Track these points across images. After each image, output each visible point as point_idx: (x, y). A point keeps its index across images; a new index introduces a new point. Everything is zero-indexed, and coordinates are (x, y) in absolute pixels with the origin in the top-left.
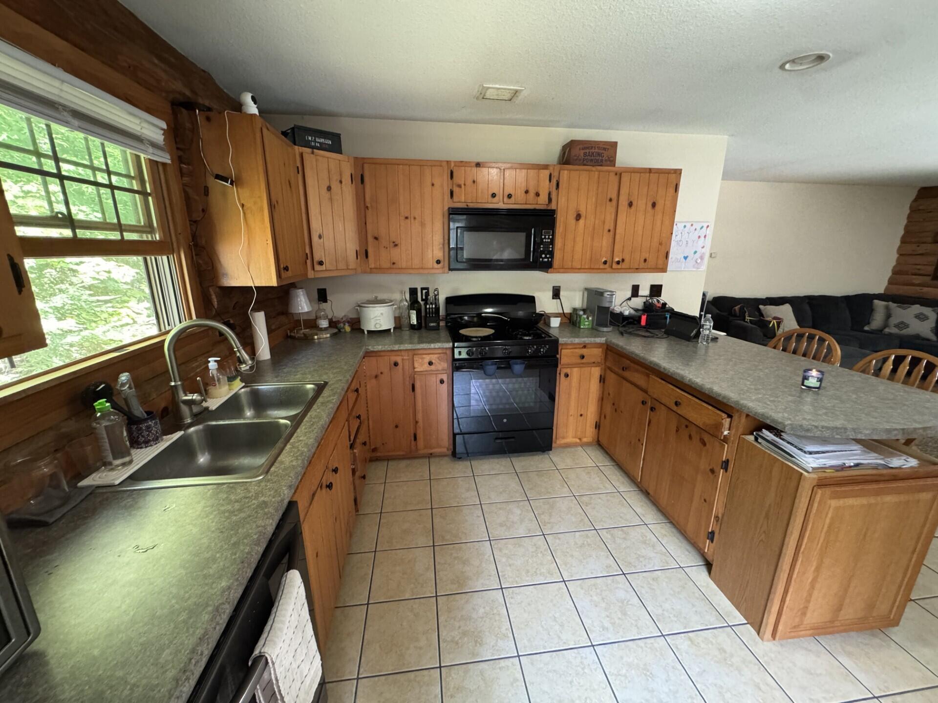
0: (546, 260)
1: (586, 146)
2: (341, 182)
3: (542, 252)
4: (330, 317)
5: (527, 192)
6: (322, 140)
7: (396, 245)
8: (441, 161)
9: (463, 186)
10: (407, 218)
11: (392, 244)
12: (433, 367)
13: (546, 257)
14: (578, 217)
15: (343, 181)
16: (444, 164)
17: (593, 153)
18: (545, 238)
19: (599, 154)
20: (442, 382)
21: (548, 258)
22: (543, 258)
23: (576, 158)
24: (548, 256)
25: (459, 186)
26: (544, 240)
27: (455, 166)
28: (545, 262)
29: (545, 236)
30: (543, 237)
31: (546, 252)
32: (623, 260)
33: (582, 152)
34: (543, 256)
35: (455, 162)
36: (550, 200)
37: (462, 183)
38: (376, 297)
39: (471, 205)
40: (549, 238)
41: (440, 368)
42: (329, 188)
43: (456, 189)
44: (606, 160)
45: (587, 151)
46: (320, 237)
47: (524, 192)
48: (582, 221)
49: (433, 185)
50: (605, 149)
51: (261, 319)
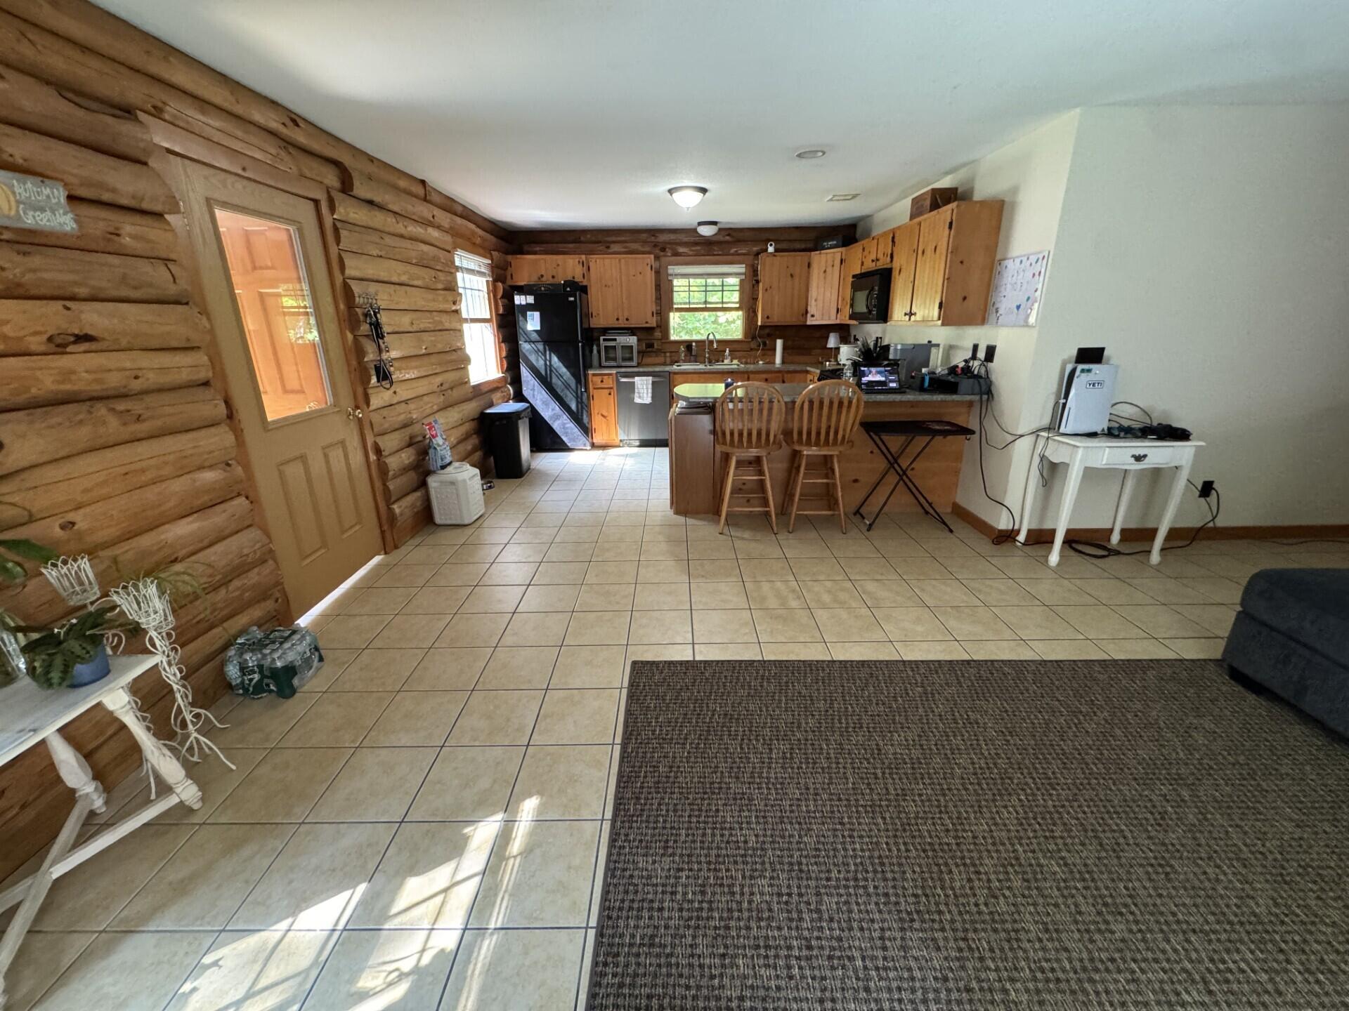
2: (833, 266)
5: (884, 254)
6: (832, 242)
14: (900, 271)
32: (916, 313)
36: (892, 258)
42: (825, 272)
46: (816, 301)
48: (901, 275)
51: (779, 343)
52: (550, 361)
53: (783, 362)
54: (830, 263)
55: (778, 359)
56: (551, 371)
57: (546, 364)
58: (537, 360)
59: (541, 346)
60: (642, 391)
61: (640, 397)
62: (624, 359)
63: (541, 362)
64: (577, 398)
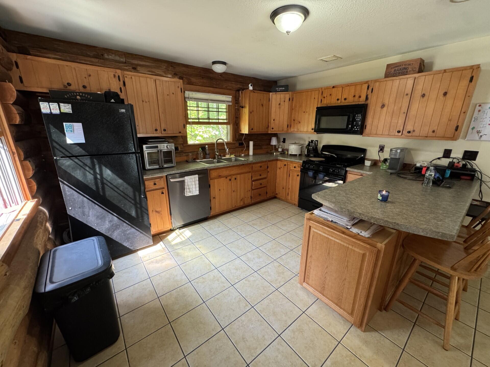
0: (356, 129)
1: (396, 65)
2: (284, 101)
3: (355, 126)
4: (283, 148)
5: (354, 96)
6: (281, 89)
7: (300, 123)
8: (319, 88)
9: (326, 97)
10: (304, 112)
11: (298, 122)
12: (295, 169)
13: (356, 128)
14: (383, 106)
15: (286, 101)
16: (320, 89)
17: (400, 69)
18: (357, 119)
19: (405, 68)
20: (298, 175)
21: (358, 129)
22: (355, 129)
23: (389, 73)
24: (358, 127)
25: (324, 97)
26: (356, 120)
27: (324, 89)
28: (356, 130)
29: (357, 117)
30: (356, 118)
31: (357, 125)
32: (414, 131)
33: (393, 70)
34: (355, 127)
35: (324, 88)
36: (367, 98)
37: (325, 96)
38: (295, 142)
39: (329, 105)
40: (359, 118)
41: (298, 170)
42: (280, 104)
43: (323, 99)
44: (410, 71)
45: (397, 68)
46: (274, 120)
47: (353, 97)
48: (385, 108)
49: (315, 98)
50: (409, 65)
51: (251, 143)
52: (101, 174)
53: (254, 154)
54: (283, 100)
55: (251, 153)
56: (103, 183)
57: (96, 178)
58: (85, 175)
59: (88, 161)
60: (191, 187)
61: (190, 192)
62: (166, 162)
63: (90, 177)
64: (135, 204)
